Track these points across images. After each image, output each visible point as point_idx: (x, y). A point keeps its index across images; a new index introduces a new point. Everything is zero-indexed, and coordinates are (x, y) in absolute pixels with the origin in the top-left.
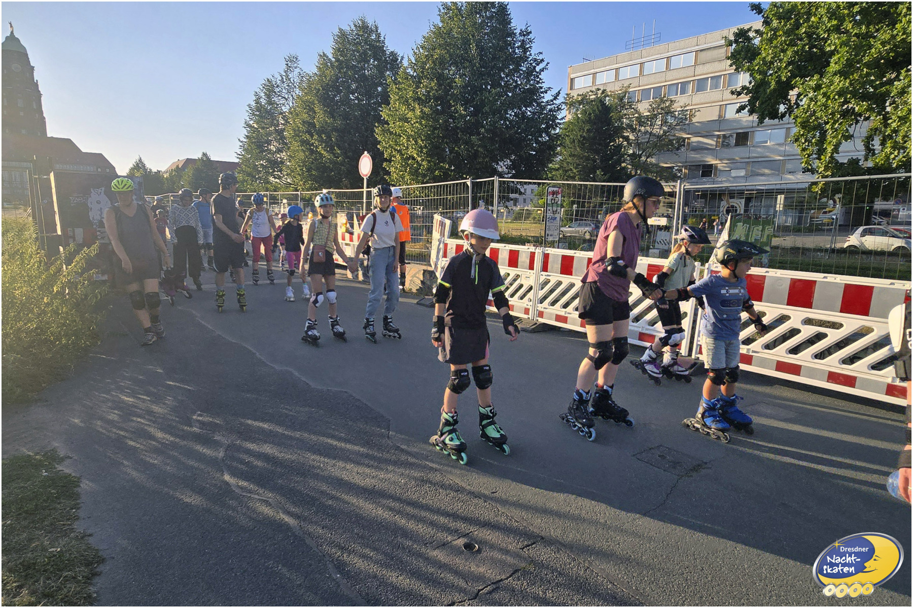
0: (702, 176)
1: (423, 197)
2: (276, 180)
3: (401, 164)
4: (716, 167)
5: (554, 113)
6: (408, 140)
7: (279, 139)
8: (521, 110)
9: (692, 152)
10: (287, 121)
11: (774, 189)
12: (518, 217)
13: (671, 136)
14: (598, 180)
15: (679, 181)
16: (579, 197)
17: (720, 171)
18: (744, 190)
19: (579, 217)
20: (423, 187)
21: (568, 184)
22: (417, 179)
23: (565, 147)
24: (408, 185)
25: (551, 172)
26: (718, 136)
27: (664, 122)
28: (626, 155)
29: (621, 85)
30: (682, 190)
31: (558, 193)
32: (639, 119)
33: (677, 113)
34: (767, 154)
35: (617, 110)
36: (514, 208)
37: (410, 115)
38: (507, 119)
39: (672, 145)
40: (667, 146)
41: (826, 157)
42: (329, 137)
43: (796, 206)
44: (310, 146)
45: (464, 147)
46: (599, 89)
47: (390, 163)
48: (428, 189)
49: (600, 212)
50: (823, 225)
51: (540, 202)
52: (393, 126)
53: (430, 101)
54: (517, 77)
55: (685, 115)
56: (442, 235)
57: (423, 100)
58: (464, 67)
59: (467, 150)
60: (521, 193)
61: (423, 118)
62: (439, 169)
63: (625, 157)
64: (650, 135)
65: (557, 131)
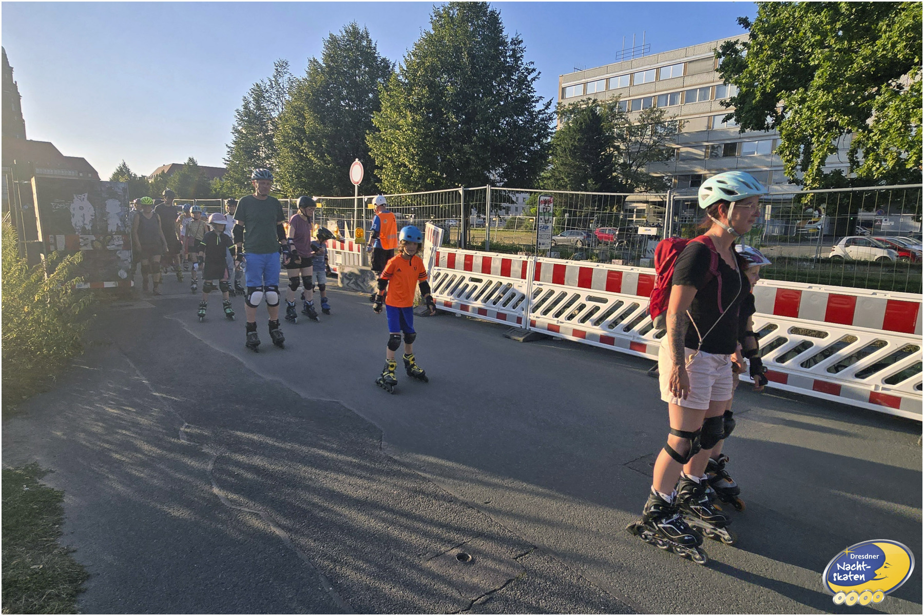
0: (692, 186)
1: (414, 205)
3: (393, 172)
5: (546, 122)
6: (400, 148)
8: (512, 118)
9: (681, 162)
12: (510, 226)
13: (661, 146)
14: (589, 190)
15: (668, 192)
16: (571, 206)
19: (571, 225)
20: (414, 195)
21: (559, 193)
22: (409, 187)
23: (556, 156)
24: (400, 193)
25: (543, 181)
26: (707, 147)
27: (654, 133)
28: (617, 164)
29: (611, 95)
30: (672, 200)
31: (550, 202)
32: (629, 129)
33: (666, 124)
34: (755, 165)
35: (607, 120)
36: (506, 217)
37: (401, 122)
38: (499, 128)
39: (662, 154)
40: (658, 155)
41: (812, 169)
42: (319, 144)
43: (782, 216)
44: (300, 153)
45: (456, 155)
46: (590, 99)
47: (382, 170)
48: (420, 197)
49: (591, 221)
50: (808, 234)
51: (532, 210)
52: (384, 133)
53: (421, 109)
54: (509, 86)
55: (675, 126)
56: (435, 244)
57: (414, 107)
58: (456, 75)
59: (459, 158)
60: (513, 202)
61: (414, 125)
62: (430, 177)
63: (616, 166)
64: (640, 145)
65: (549, 140)
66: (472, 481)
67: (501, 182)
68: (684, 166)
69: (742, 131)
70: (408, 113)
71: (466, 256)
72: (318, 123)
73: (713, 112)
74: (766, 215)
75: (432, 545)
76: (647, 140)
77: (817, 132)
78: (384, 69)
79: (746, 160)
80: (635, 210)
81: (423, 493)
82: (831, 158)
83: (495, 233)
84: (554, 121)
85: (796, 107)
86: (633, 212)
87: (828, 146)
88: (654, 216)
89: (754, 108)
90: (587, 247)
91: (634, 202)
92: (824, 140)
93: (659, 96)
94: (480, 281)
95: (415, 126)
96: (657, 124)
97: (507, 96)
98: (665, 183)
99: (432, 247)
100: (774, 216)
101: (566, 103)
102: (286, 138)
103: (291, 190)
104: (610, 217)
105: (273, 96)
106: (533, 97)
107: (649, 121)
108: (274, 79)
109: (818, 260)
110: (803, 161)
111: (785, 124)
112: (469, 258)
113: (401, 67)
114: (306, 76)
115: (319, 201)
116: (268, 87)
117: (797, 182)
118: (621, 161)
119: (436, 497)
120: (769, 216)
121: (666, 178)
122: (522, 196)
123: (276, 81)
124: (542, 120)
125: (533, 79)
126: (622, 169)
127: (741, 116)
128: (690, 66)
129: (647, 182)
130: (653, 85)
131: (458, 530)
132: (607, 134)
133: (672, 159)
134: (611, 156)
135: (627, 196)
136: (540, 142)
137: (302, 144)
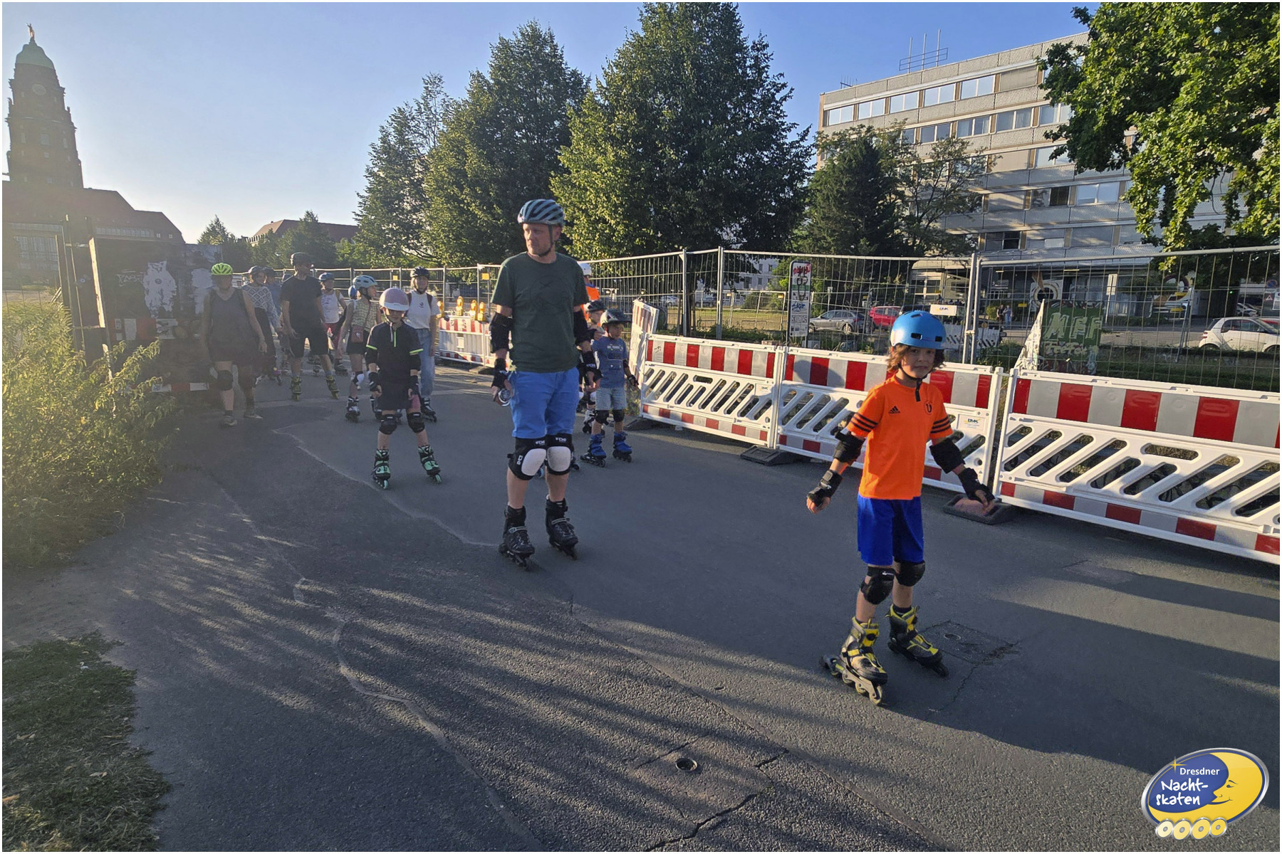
0: (1006, 247)
1: (618, 276)
2: (411, 251)
3: (588, 229)
4: (1024, 236)
5: (801, 159)
6: (597, 196)
7: (415, 193)
8: (754, 154)
9: (991, 214)
10: (426, 169)
11: (1103, 267)
12: (751, 304)
13: (963, 191)
14: (862, 253)
15: (973, 255)
16: (835, 277)
17: (1030, 240)
18: (1062, 268)
19: (835, 304)
20: (618, 262)
21: (820, 258)
22: (610, 250)
23: (816, 206)
24: (597, 258)
25: (796, 242)
26: (1027, 193)
27: (953, 173)
28: (900, 217)
29: (893, 121)
30: (978, 267)
31: (806, 270)
32: (918, 168)
33: (970, 160)
34: (1095, 217)
35: (887, 155)
36: (746, 292)
37: (600, 160)
38: (735, 167)
39: (964, 203)
40: (958, 205)
41: (1175, 223)
42: (486, 191)
43: (1133, 289)
44: (459, 203)
45: (676, 206)
46: (862, 126)
47: (573, 227)
48: (626, 264)
49: (864, 297)
50: (1171, 315)
51: (782, 282)
52: (576, 175)
53: (626, 142)
54: (749, 108)
55: (982, 163)
56: (645, 329)
57: (618, 140)
58: (675, 95)
59: (680, 210)
60: (755, 271)
62: (640, 236)
63: (900, 220)
64: (934, 191)
65: (805, 184)
66: (698, 659)
67: (738, 242)
68: (994, 220)
69: (1079, 170)
70: (609, 148)
71: (689, 346)
72: (484, 162)
73: (1036, 143)
74: (1109, 289)
75: (643, 747)
76: (943, 184)
77: (1183, 170)
78: (576, 85)
79: (1083, 211)
80: (926, 282)
81: (631, 675)
82: (1202, 207)
83: (730, 315)
84: (812, 157)
85: (1154, 135)
86: (923, 284)
87: (1198, 190)
88: (952, 289)
89: (1096, 138)
90: (858, 333)
91: (924, 270)
92: (1193, 180)
93: (959, 121)
94: (709, 380)
95: (618, 166)
96: (957, 160)
97: (746, 123)
98: (969, 244)
99: (642, 333)
100: (1122, 289)
101: (828, 132)
102: (440, 184)
103: (447, 255)
104: (891, 292)
105: (422, 125)
106: (783, 124)
107: (946, 156)
108: (423, 102)
109: (1184, 351)
110: (1164, 212)
112: (693, 350)
113: (599, 83)
114: (467, 97)
115: (484, 271)
116: (414, 113)
117: (1154, 241)
118: (907, 213)
119: (648, 681)
120: (1114, 289)
121: (969, 236)
122: (767, 262)
123: (426, 104)
124: (796, 155)
125: (784, 99)
126: (908, 224)
127: (1076, 150)
128: (1004, 79)
129: (942, 242)
130: (952, 106)
131: (679, 726)
132: (887, 176)
133: (978, 210)
134: (892, 205)
135: (915, 261)
136: (792, 187)
137: (462, 191)
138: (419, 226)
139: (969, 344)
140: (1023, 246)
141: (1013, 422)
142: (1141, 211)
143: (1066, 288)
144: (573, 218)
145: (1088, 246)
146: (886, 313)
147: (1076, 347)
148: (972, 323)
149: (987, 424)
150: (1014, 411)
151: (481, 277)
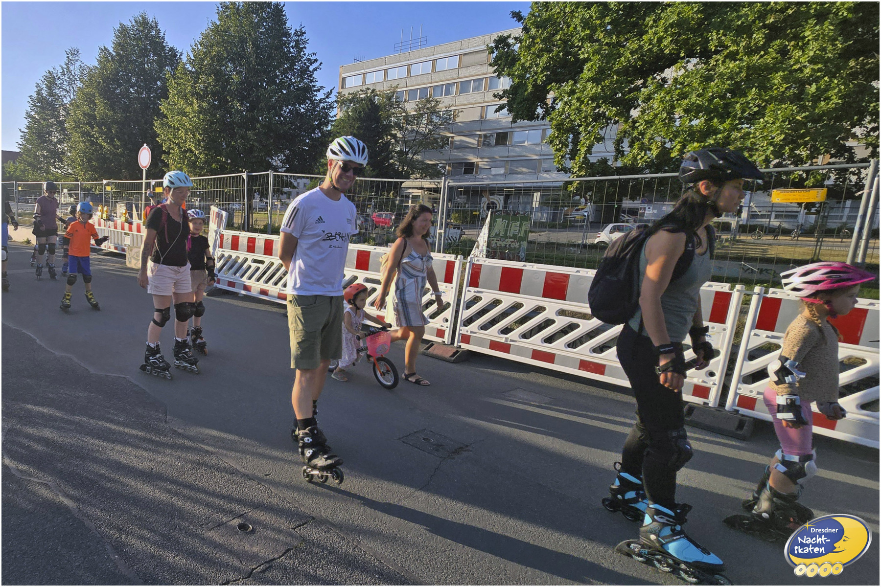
0: (465, 173)
1: (200, 189)
3: (180, 157)
4: (477, 165)
5: (327, 111)
6: (186, 134)
7: (60, 130)
8: (294, 107)
9: (455, 150)
10: (68, 114)
11: (530, 187)
13: (436, 134)
15: (443, 178)
17: (481, 168)
18: (504, 188)
20: (200, 179)
22: (195, 171)
26: (480, 136)
27: (430, 122)
28: (394, 151)
29: (389, 86)
30: (446, 186)
32: (406, 118)
33: (441, 113)
34: (525, 154)
35: (385, 109)
37: (188, 109)
38: (281, 115)
39: (437, 143)
40: (433, 144)
41: (580, 158)
42: (109, 129)
43: (552, 203)
44: (91, 137)
45: (241, 141)
46: (368, 89)
47: (169, 155)
48: (205, 182)
49: (369, 206)
50: (577, 221)
52: (172, 119)
53: (207, 96)
54: (291, 75)
55: (450, 115)
56: (219, 227)
57: (201, 95)
58: (241, 65)
59: (243, 144)
60: (294, 187)
61: (200, 112)
62: (216, 162)
63: (393, 153)
64: (416, 134)
65: (329, 128)
66: (253, 454)
67: (283, 167)
68: (458, 154)
69: (514, 121)
70: (195, 101)
71: (249, 238)
72: (108, 109)
73: (486, 102)
74: (534, 203)
75: (215, 515)
76: (423, 129)
77: (585, 121)
78: (172, 57)
79: (517, 149)
80: (411, 196)
81: (206, 465)
82: (598, 147)
83: (277, 217)
84: (334, 109)
85: (566, 98)
86: (409, 197)
87: (595, 136)
88: (428, 201)
89: (526, 99)
90: (364, 231)
91: (410, 188)
92: (592, 129)
93: (434, 86)
94: (262, 262)
95: (201, 114)
96: (432, 113)
97: (290, 85)
98: (440, 171)
99: (216, 229)
100: (543, 203)
101: (345, 92)
102: (79, 124)
103: (82, 173)
104: (387, 203)
105: (65, 83)
106: (314, 86)
107: (425, 110)
108: (66, 67)
109: (585, 246)
110: (572, 150)
111: (554, 114)
112: (251, 241)
113: (188, 56)
114: (96, 64)
115: (108, 184)
116: (60, 74)
117: (566, 170)
118: (398, 149)
119: (218, 469)
120: (538, 203)
121: (440, 165)
122: (302, 181)
123: (68, 68)
124: (323, 108)
125: (315, 69)
126: (399, 156)
127: (513, 107)
128: (466, 59)
129: (422, 169)
130: (430, 76)
131: (239, 501)
132: (385, 123)
133: (447, 147)
134: (388, 143)
135: (404, 182)
136: (320, 130)
137: (92, 129)
138: (63, 153)
139: (440, 239)
140: (476, 173)
141: (469, 293)
142: (557, 150)
143: (506, 202)
144: (170, 149)
145: (520, 173)
146: (384, 217)
147: (512, 242)
148: (442, 225)
149: (452, 294)
150: (470, 286)
151: (105, 189)
